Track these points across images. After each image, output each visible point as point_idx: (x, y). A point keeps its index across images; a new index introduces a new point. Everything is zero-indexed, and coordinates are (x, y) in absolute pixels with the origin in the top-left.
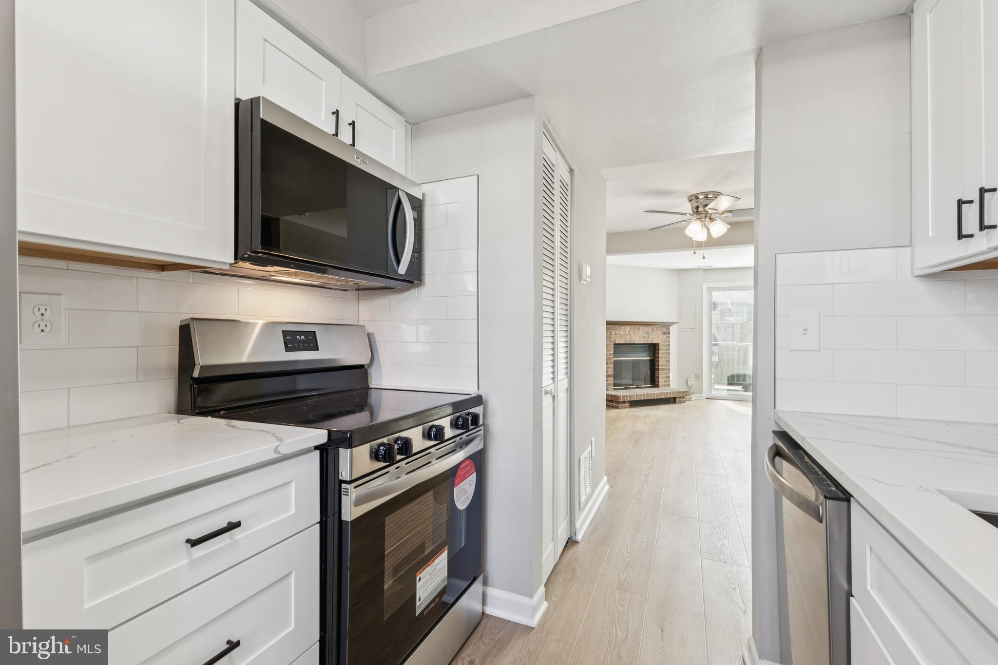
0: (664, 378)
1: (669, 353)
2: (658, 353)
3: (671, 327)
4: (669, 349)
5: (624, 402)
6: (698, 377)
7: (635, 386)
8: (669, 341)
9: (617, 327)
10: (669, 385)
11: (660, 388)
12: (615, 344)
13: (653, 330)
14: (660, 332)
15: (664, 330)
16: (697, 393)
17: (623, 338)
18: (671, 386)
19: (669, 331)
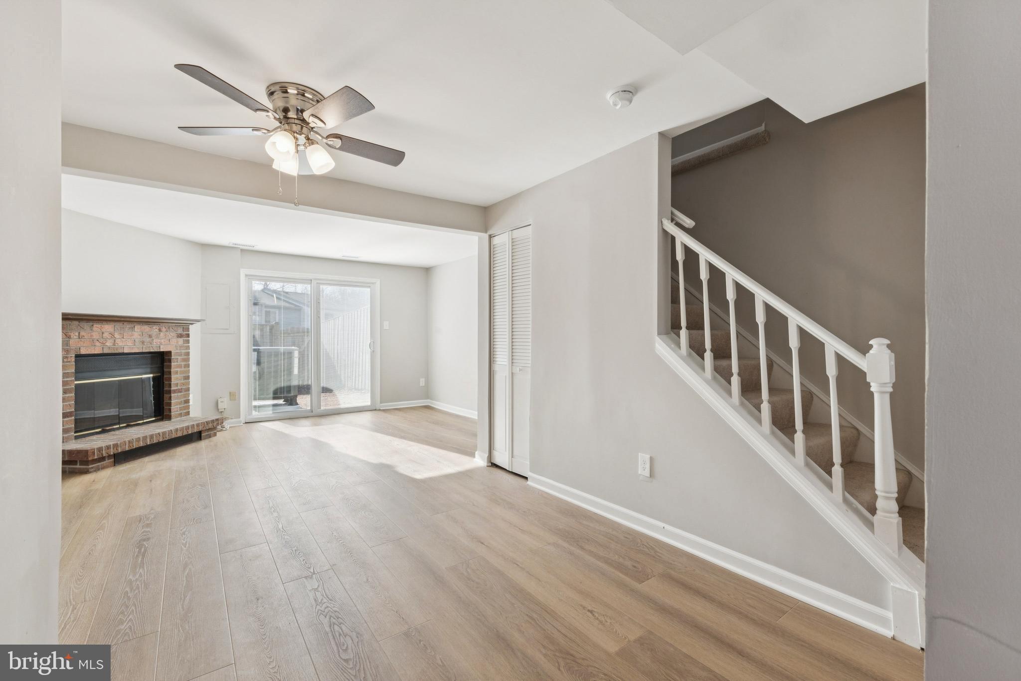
0: (180, 403)
1: (188, 366)
2: (170, 367)
3: (191, 327)
4: (188, 360)
6: (234, 396)
7: (125, 425)
8: (188, 348)
9: (86, 325)
10: (188, 413)
11: (172, 420)
12: (78, 357)
13: (160, 330)
14: (172, 334)
15: (180, 331)
16: (232, 419)
17: (98, 344)
18: (191, 415)
19: (188, 333)
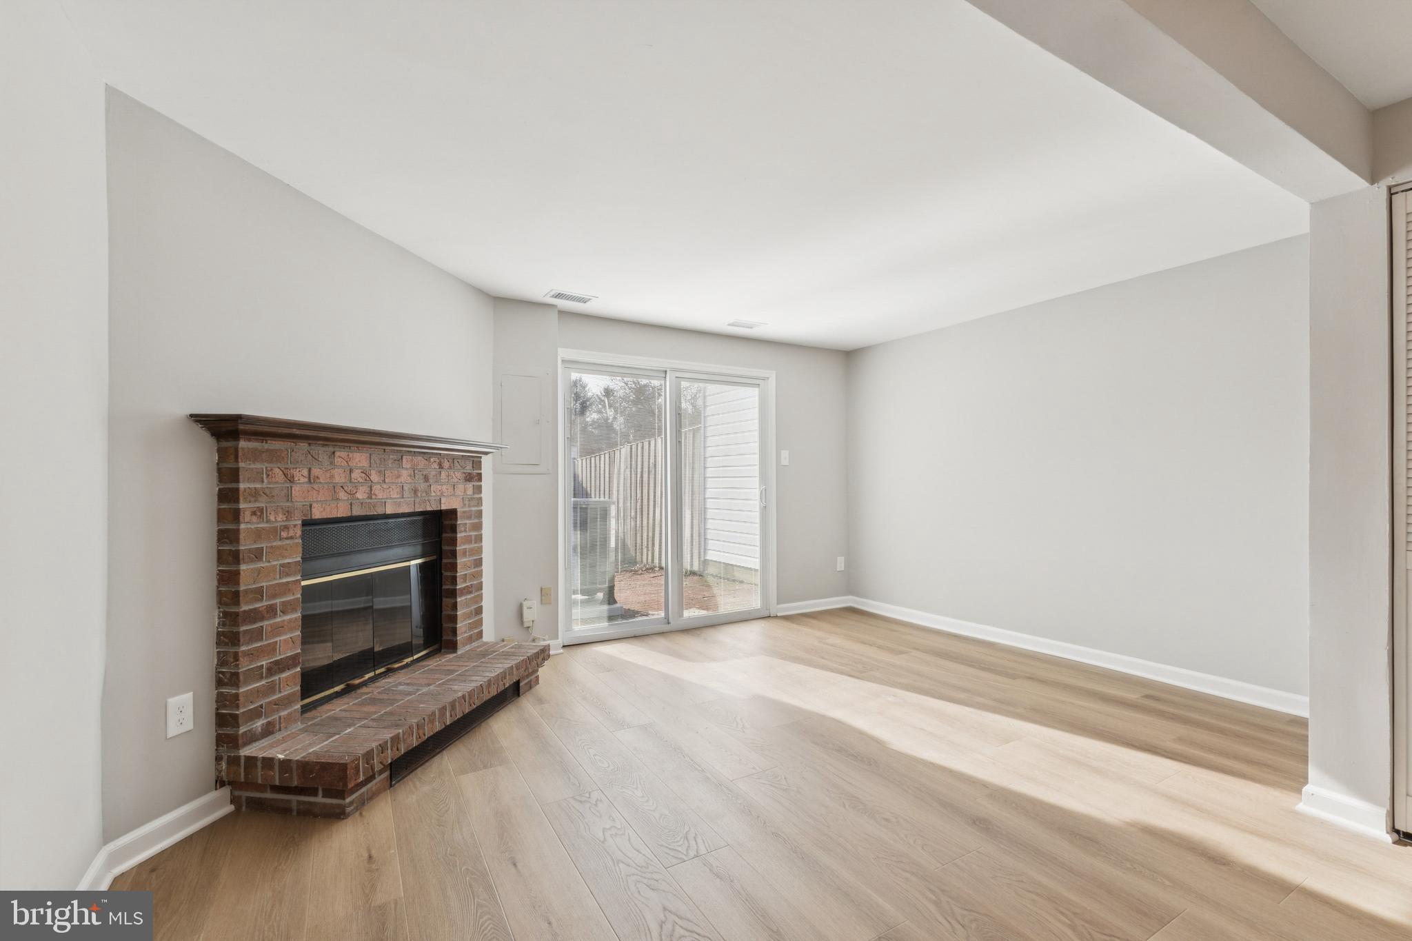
1: (480, 539)
2: (454, 542)
3: (483, 460)
4: (479, 527)
5: (371, 777)
6: (548, 595)
7: (382, 670)
8: (479, 502)
9: (321, 452)
10: (480, 634)
11: (458, 652)
12: (308, 523)
14: (457, 475)
15: (469, 468)
17: (342, 495)
19: (479, 472)
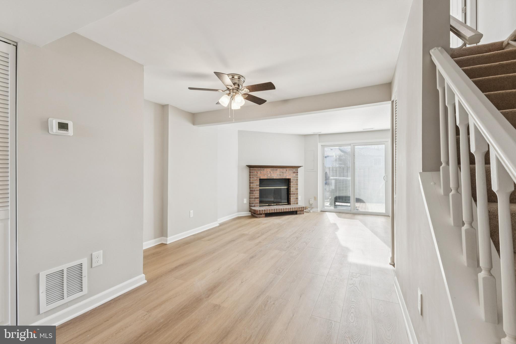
0: (294, 199)
1: (297, 184)
2: (290, 184)
3: (298, 169)
4: (297, 182)
5: (261, 214)
6: (316, 198)
8: (297, 177)
9: (262, 169)
10: (297, 203)
11: (291, 205)
12: (260, 180)
13: (286, 170)
14: (292, 172)
15: (294, 170)
16: (315, 208)
17: (266, 175)
18: (299, 204)
19: (297, 171)
